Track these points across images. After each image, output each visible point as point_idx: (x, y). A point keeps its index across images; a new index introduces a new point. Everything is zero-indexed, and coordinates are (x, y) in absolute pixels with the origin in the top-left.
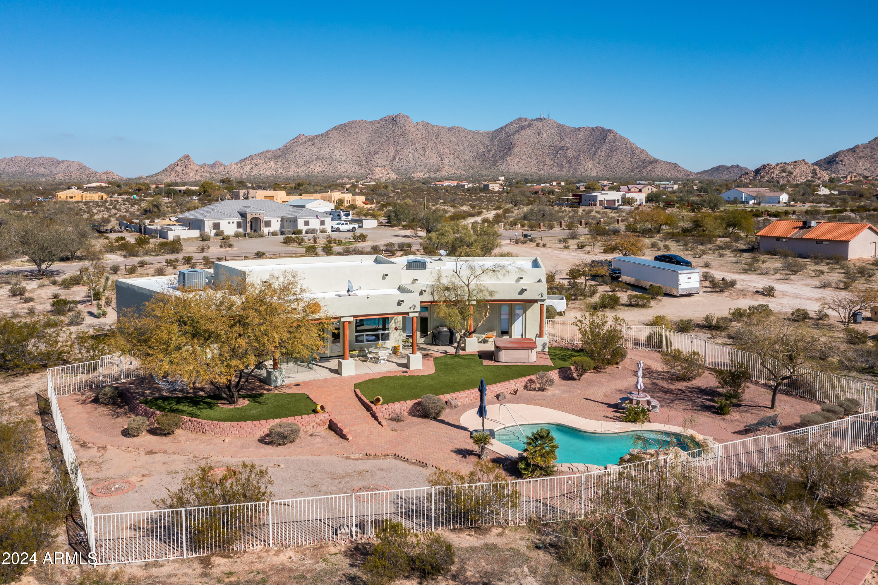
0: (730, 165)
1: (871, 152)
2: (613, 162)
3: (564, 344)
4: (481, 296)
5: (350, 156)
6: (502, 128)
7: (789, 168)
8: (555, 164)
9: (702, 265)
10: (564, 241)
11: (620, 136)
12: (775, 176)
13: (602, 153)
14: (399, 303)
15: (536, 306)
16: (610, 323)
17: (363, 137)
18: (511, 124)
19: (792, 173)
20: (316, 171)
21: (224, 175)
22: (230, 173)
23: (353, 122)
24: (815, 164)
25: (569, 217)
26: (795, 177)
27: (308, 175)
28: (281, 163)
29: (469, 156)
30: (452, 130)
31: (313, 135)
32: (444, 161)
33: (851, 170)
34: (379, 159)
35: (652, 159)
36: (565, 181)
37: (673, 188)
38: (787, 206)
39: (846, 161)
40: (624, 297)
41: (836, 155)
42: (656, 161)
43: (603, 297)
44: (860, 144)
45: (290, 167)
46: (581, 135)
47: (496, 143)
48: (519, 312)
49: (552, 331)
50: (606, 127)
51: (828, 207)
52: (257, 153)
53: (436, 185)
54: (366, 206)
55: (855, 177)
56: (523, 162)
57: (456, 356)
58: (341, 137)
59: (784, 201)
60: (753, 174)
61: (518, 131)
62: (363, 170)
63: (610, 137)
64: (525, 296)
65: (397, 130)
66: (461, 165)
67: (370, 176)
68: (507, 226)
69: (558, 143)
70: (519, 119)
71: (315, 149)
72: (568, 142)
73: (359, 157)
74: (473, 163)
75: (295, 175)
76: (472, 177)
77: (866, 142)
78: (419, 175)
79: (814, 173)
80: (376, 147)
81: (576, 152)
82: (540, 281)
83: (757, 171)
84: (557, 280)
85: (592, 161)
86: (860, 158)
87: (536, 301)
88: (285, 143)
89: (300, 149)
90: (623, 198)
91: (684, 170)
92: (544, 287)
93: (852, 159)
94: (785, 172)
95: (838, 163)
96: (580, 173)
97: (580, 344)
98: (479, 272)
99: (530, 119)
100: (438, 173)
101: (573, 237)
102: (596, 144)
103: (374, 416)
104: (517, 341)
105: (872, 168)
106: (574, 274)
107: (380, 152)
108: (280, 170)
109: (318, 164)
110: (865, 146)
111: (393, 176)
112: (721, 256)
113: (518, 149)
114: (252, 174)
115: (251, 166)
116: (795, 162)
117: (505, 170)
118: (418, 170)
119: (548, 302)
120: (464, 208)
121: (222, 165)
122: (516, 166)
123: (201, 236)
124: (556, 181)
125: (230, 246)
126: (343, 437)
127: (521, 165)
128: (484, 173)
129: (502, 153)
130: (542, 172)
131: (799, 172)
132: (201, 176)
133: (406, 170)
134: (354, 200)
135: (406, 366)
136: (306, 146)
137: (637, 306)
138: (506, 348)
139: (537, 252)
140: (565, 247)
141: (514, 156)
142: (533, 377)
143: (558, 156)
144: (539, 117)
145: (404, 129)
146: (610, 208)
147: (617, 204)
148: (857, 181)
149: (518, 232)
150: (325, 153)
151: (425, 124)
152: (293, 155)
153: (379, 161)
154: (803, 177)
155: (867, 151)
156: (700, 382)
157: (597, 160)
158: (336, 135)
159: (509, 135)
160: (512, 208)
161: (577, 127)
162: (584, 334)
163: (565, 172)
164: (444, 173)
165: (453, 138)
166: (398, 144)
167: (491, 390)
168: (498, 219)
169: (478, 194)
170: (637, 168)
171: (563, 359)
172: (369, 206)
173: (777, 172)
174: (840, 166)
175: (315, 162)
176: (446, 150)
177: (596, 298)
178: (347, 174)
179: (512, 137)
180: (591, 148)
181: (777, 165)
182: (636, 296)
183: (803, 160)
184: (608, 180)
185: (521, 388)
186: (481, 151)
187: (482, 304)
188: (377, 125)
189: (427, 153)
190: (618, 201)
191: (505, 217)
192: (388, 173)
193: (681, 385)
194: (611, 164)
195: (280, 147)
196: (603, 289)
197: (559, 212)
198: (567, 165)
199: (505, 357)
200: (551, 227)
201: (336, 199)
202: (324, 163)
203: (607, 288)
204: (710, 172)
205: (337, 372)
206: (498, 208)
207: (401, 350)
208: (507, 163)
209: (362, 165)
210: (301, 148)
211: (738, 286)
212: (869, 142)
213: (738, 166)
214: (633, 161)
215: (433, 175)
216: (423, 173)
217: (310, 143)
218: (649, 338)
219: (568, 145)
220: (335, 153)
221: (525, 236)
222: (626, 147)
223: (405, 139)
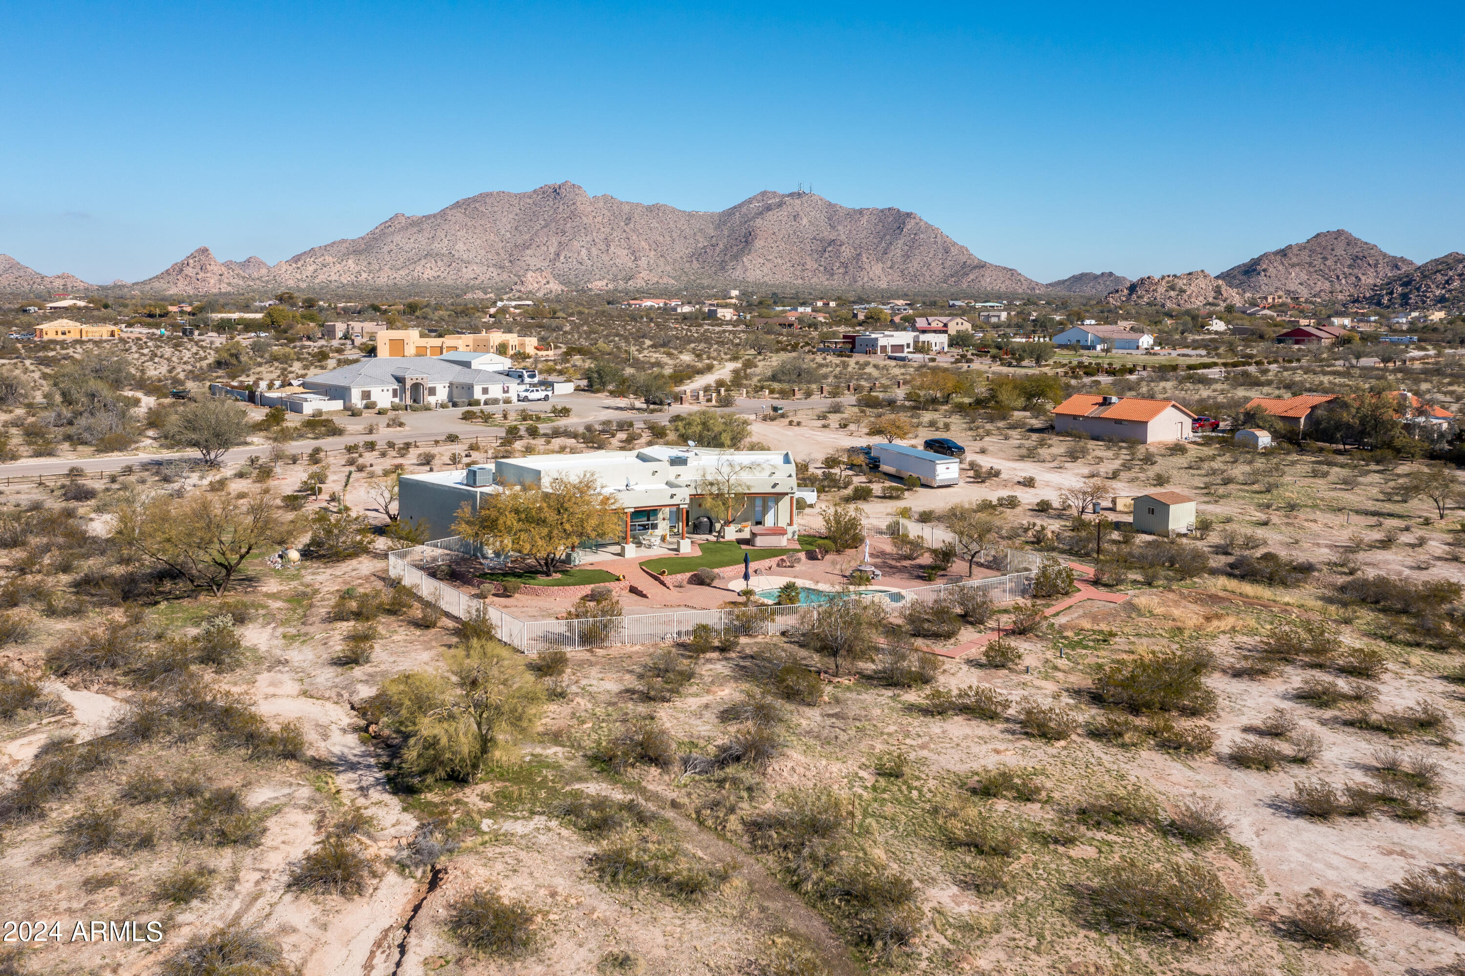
0: (1099, 273)
1: (1310, 256)
2: (914, 265)
3: (812, 532)
4: (740, 490)
5: (483, 252)
6: (735, 207)
7: (1180, 283)
8: (822, 269)
9: (978, 450)
10: (822, 417)
11: (926, 223)
12: (1158, 295)
13: (898, 249)
14: (672, 496)
15: (787, 498)
16: (852, 513)
17: (504, 220)
18: (750, 201)
19: (1185, 291)
20: (425, 276)
21: (268, 282)
22: (278, 279)
23: (489, 195)
24: (1217, 277)
25: (836, 377)
26: (1190, 297)
27: (412, 284)
28: (365, 263)
29: (681, 254)
30: (653, 210)
31: (421, 215)
32: (639, 262)
33: (1279, 284)
34: (532, 258)
35: (976, 262)
36: (837, 299)
37: (999, 317)
38: (1146, 354)
39: (1272, 270)
40: (877, 488)
41: (1256, 262)
42: (982, 266)
43: (856, 490)
44: (1293, 243)
45: (380, 269)
46: (864, 220)
47: (726, 233)
48: (770, 504)
49: (802, 522)
50: (904, 209)
51: (1201, 356)
52: (323, 244)
53: (630, 305)
54: (540, 353)
55: (1280, 297)
56: (769, 265)
57: (717, 542)
58: (467, 220)
59: (1145, 346)
60: (1126, 292)
61: (761, 213)
62: (505, 276)
63: (910, 225)
64: (777, 490)
65: (561, 209)
66: (668, 268)
67: (518, 287)
68: (752, 394)
69: (826, 233)
70: (764, 194)
71: (423, 239)
72: (842, 233)
73: (498, 254)
74: (687, 265)
75: (390, 282)
76: (686, 289)
77: (1303, 240)
78: (598, 285)
79: (1218, 291)
80: (527, 237)
81: (855, 249)
82: (790, 476)
83: (1133, 288)
84: (811, 470)
85: (880, 265)
86: (1293, 266)
87: (787, 494)
88: (371, 228)
89: (397, 238)
90: (916, 342)
91: (1026, 279)
92: (794, 482)
93: (1280, 268)
94: (1173, 289)
95: (1259, 274)
96: (861, 283)
97: (823, 531)
98: (738, 468)
99: (781, 193)
100: (630, 283)
101: (836, 409)
102: (888, 237)
103: (663, 583)
104: (769, 529)
105: (1311, 283)
106: (831, 462)
107: (534, 246)
108: (364, 275)
109: (428, 265)
110: (1302, 248)
111: (555, 287)
112: (1007, 438)
113: (762, 243)
114: (317, 281)
115: (314, 266)
116: (1190, 274)
117: (741, 278)
118: (598, 276)
119: (798, 494)
120: (686, 358)
121: (260, 264)
122: (758, 272)
123: (346, 408)
124: (821, 299)
125: (401, 425)
126: (645, 596)
127: (765, 270)
128: (706, 282)
129: (735, 249)
130: (800, 281)
131: (1195, 289)
132: (229, 284)
133: (576, 276)
134: (522, 345)
135: (677, 550)
136: (407, 235)
137: (891, 498)
138: (761, 535)
139: (789, 433)
140: (824, 426)
141: (754, 255)
142: (784, 557)
143: (827, 255)
144: (796, 190)
145: (573, 207)
146: (895, 358)
147: (906, 350)
148: (1281, 305)
149: (766, 401)
150: (441, 246)
151: (608, 200)
152: (386, 249)
153: (533, 262)
154: (1201, 299)
155: (1305, 256)
156: (922, 561)
157: (889, 263)
158: (459, 215)
159: (747, 220)
160: (755, 357)
161: (857, 208)
162: (827, 521)
163: (837, 283)
164: (639, 283)
165: (654, 224)
166: (564, 232)
167: (753, 566)
168: (738, 380)
169: (701, 325)
170: (952, 276)
171: (810, 544)
172: (544, 353)
173: (1161, 289)
174: (1262, 278)
175: (423, 262)
176: (643, 243)
177: (849, 491)
178: (477, 282)
179: (751, 223)
180: (880, 242)
181: (1163, 278)
182: (891, 488)
183: (1202, 271)
184: (905, 296)
185: (774, 566)
186: (700, 245)
187: (739, 497)
188: (528, 201)
189: (612, 248)
190: (908, 346)
191: (747, 377)
192: (548, 282)
193: (907, 563)
194: (912, 270)
195: (362, 235)
196: (859, 480)
197: (821, 366)
198: (841, 271)
199: (760, 542)
200: (808, 394)
201: (497, 343)
202: (440, 263)
203: (863, 479)
204: (1067, 283)
205: (621, 554)
206: (735, 358)
207: (668, 538)
208: (744, 266)
209: (502, 267)
210: (399, 238)
211: (1003, 476)
212: (1308, 241)
213: (1111, 274)
214: (946, 265)
215: (621, 285)
216: (605, 281)
217: (415, 229)
218: (889, 527)
219: (843, 237)
220: (457, 247)
221: (775, 409)
222: (936, 243)
223: (574, 224)
